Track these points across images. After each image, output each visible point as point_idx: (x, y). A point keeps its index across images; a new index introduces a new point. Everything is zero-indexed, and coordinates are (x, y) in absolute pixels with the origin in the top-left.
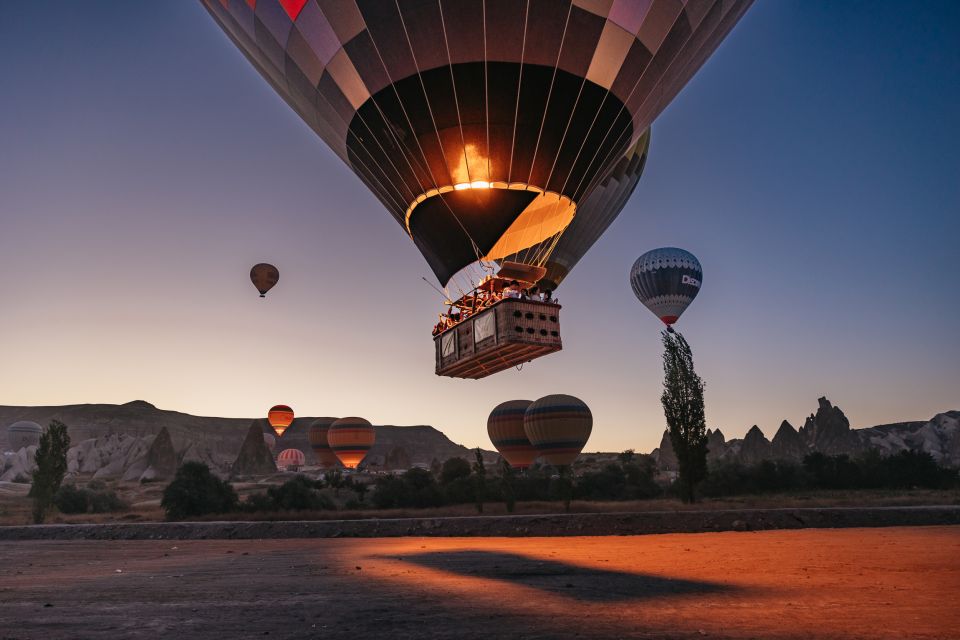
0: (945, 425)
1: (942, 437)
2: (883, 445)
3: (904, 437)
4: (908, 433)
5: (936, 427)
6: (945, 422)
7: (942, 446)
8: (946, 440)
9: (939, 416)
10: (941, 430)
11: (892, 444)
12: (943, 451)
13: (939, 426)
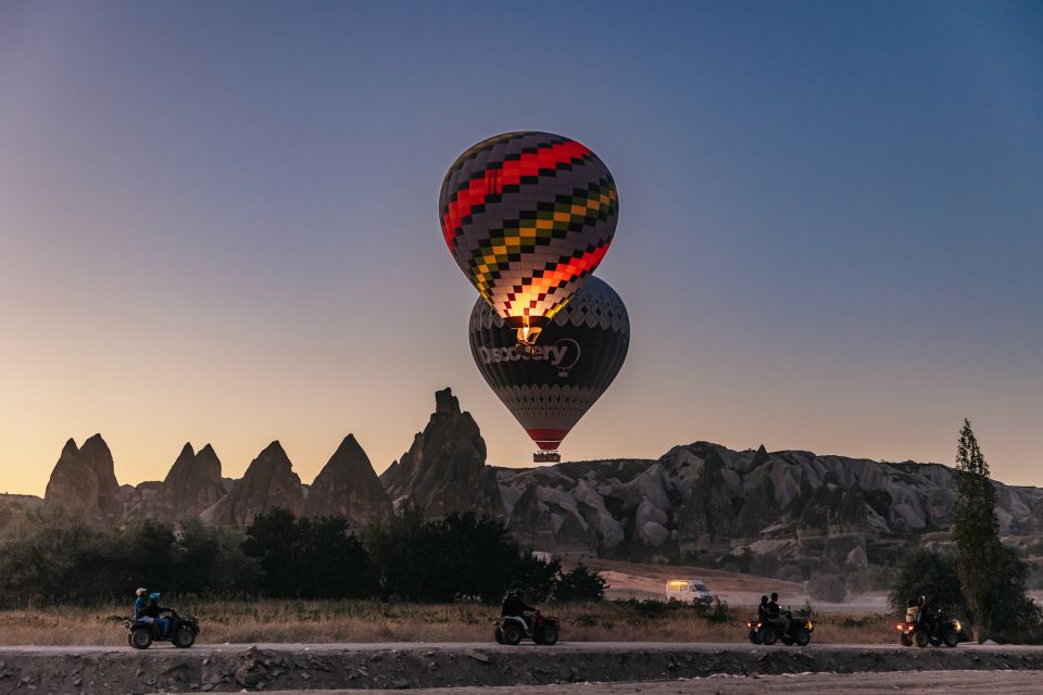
0: (684, 470)
1: (674, 495)
2: (562, 504)
3: (607, 490)
4: (616, 482)
5: (666, 474)
6: (685, 464)
7: (669, 514)
8: (679, 503)
9: (677, 450)
10: (675, 479)
11: (581, 505)
12: (670, 525)
13: (674, 473)
